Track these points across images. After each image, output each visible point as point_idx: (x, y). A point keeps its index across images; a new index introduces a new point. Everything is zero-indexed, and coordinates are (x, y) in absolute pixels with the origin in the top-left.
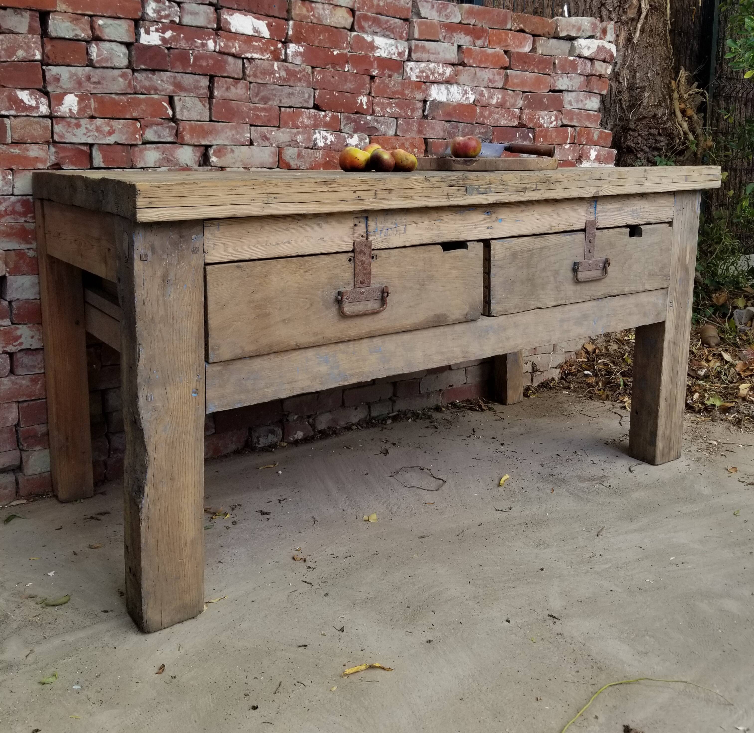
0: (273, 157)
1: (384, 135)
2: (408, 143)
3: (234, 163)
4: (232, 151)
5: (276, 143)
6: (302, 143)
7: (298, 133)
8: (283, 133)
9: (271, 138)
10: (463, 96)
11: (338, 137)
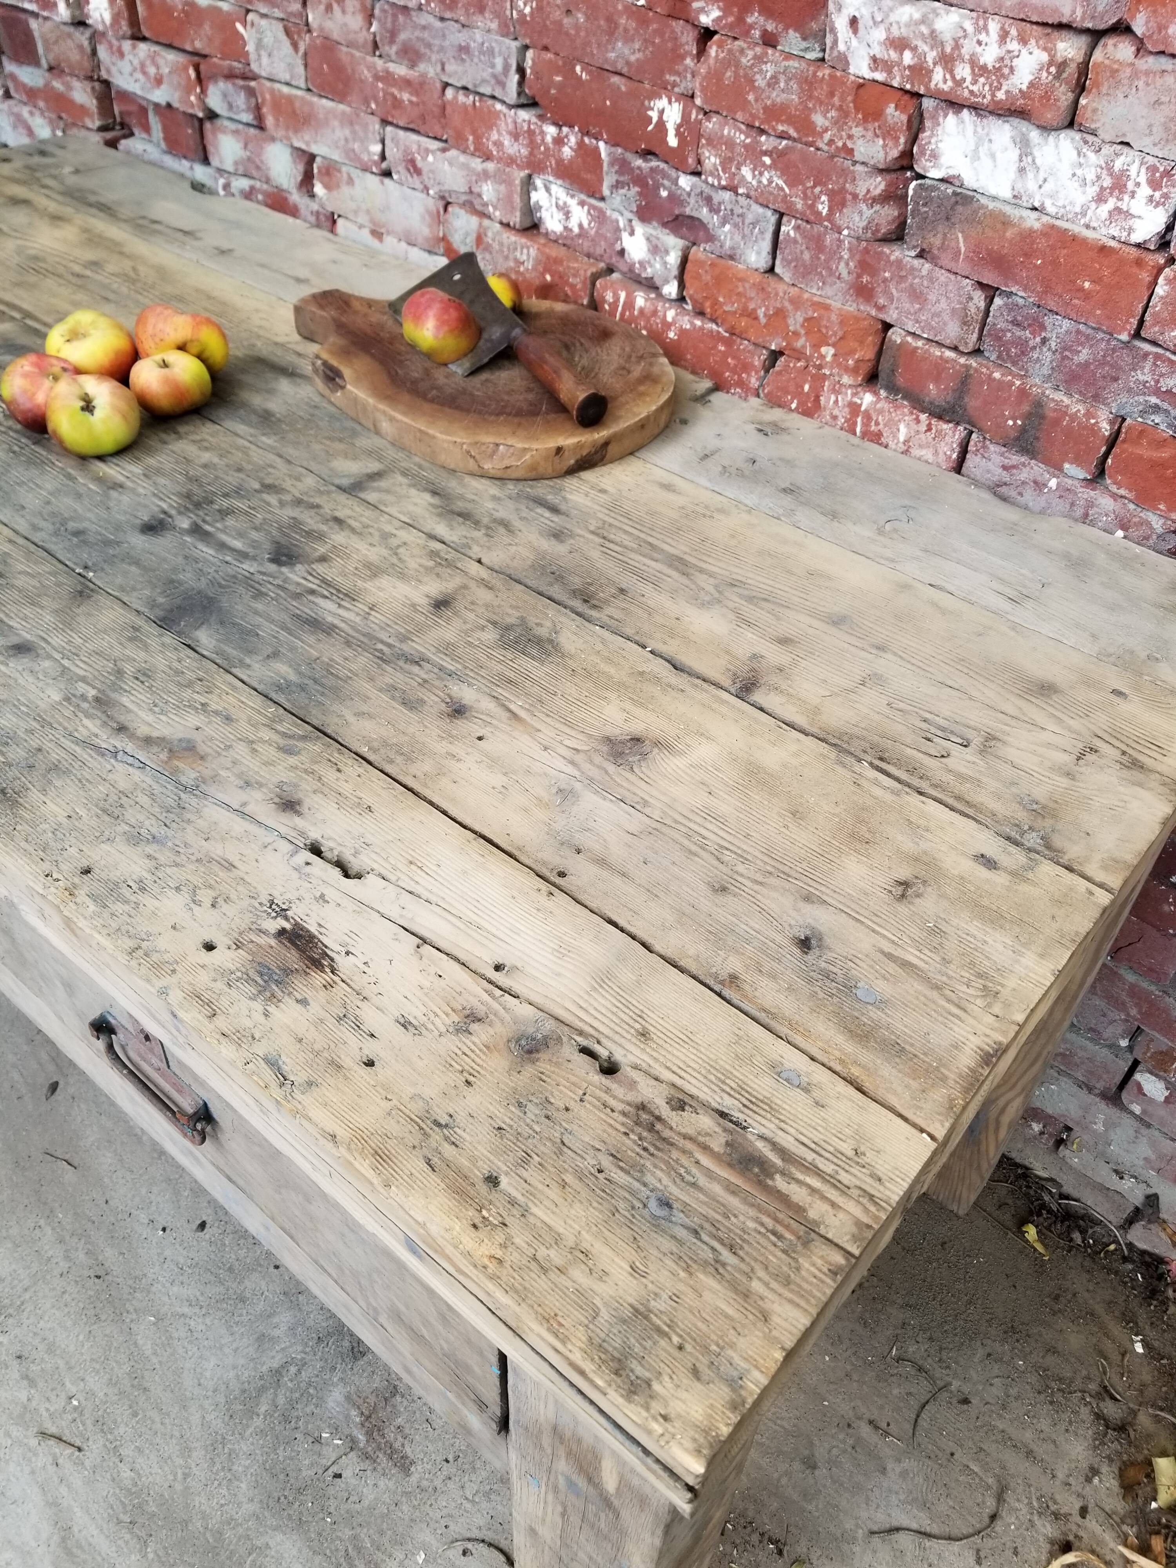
0: (430, 226)
1: (732, 257)
2: (800, 317)
3: (356, 212)
4: (350, 181)
5: (437, 189)
6: (495, 208)
7: (485, 175)
8: (451, 164)
9: (425, 171)
10: (1100, 199)
11: (600, 217)
